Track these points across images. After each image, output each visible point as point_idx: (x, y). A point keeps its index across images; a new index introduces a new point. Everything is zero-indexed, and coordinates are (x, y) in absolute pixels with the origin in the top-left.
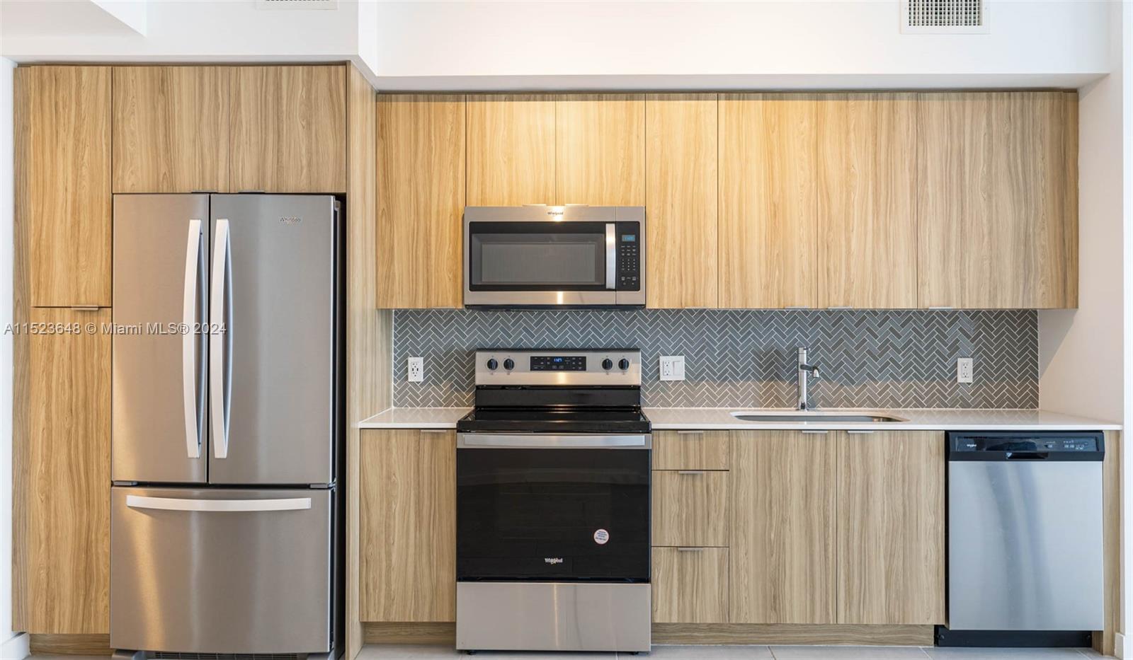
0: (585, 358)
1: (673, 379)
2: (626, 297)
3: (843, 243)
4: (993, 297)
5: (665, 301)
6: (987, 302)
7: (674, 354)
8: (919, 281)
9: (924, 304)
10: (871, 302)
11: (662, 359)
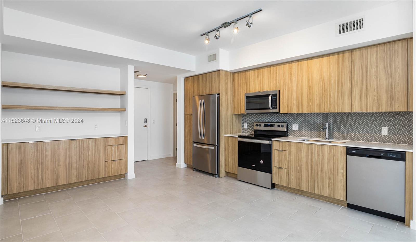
0: (274, 124)
1: (296, 130)
2: (274, 111)
3: (328, 95)
4: (378, 108)
5: (284, 111)
6: (376, 110)
7: (296, 124)
8: (352, 104)
9: (353, 111)
10: (337, 111)
11: (293, 125)
